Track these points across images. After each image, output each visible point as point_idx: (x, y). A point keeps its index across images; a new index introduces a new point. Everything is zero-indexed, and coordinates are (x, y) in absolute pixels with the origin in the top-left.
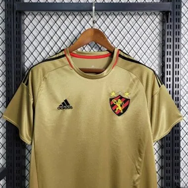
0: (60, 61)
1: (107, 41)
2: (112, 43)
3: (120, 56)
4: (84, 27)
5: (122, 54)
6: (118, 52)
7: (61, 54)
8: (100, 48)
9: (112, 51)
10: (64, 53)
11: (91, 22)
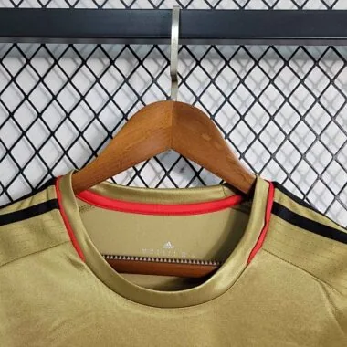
0: (32, 229)
1: (226, 151)
2: (242, 156)
3: (277, 209)
4: (140, 99)
5: (286, 202)
6: (270, 195)
7: (41, 198)
8: (197, 174)
9: (245, 187)
10: (53, 196)
11: (165, 82)
